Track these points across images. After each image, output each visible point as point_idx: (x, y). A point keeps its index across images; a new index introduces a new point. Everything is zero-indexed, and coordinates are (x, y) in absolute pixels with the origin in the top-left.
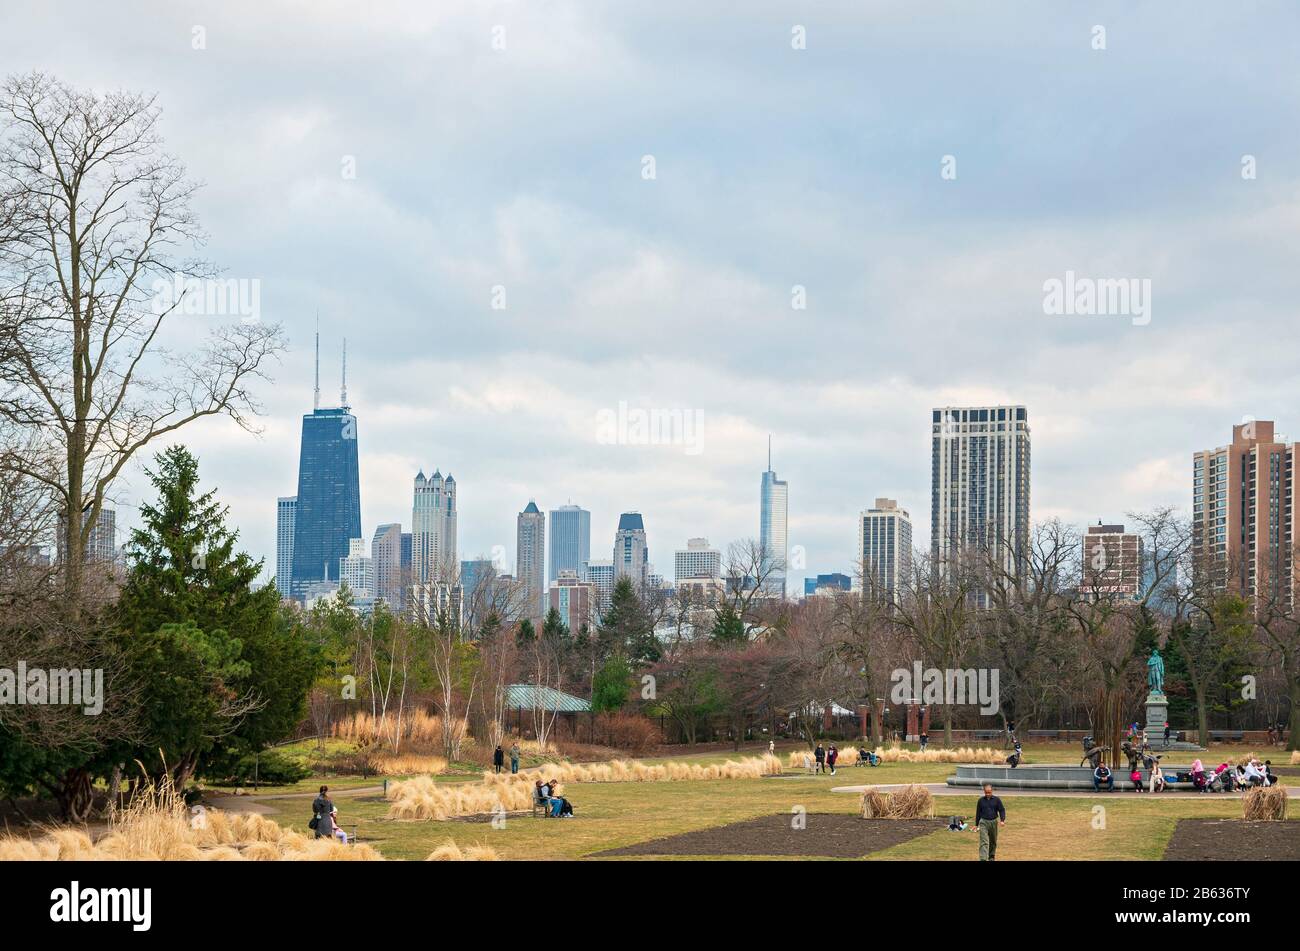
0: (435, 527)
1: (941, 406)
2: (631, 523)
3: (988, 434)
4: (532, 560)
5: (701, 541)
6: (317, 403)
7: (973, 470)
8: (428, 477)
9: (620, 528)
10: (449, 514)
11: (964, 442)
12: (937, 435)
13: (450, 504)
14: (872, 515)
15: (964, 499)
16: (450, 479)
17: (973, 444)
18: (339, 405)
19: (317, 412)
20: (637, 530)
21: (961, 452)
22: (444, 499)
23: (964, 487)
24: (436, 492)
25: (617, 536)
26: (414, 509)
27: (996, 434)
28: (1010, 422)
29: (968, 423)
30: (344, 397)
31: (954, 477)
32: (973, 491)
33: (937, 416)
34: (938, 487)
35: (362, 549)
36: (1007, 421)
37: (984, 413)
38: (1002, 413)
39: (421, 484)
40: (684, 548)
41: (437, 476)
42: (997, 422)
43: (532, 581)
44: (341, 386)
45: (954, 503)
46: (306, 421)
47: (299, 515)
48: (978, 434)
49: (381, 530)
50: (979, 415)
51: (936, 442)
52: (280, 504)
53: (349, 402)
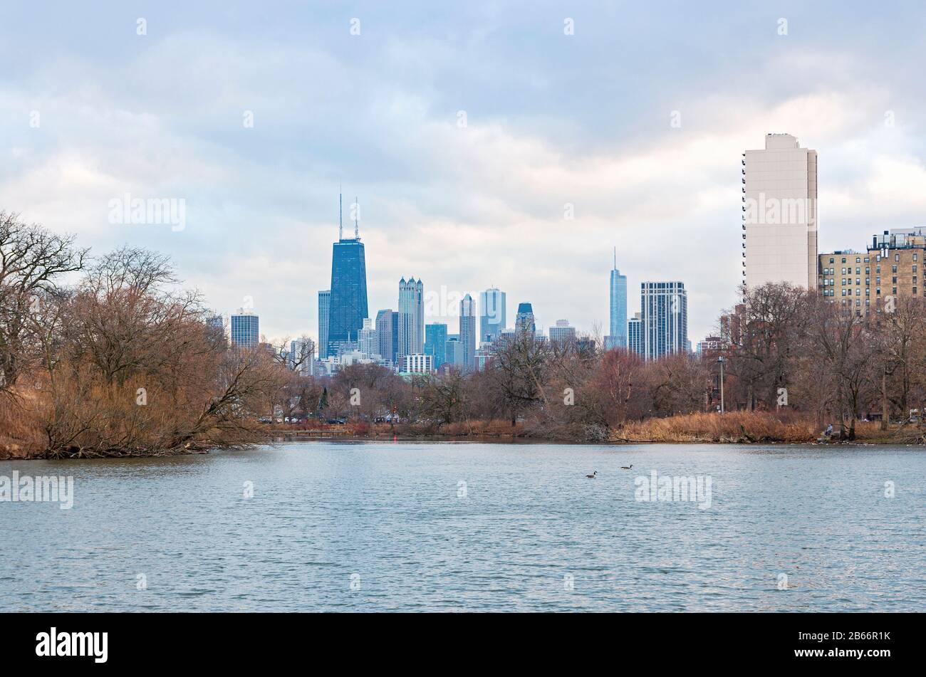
0: (411, 311)
1: (645, 281)
2: (525, 308)
3: (666, 294)
4: (468, 329)
5: (565, 322)
6: (341, 235)
7: (659, 310)
8: (407, 281)
9: (519, 312)
10: (419, 303)
11: (655, 298)
12: (643, 294)
13: (420, 297)
14: (633, 321)
15: (655, 323)
16: (419, 282)
17: (659, 299)
18: (353, 237)
19: (341, 241)
20: (529, 313)
21: (654, 302)
22: (416, 294)
23: (655, 318)
24: (412, 290)
25: (517, 316)
26: (400, 300)
27: (669, 294)
28: (676, 289)
29: (657, 289)
30: (356, 232)
31: (651, 313)
32: (659, 319)
33: (643, 286)
34: (644, 318)
35: (370, 324)
36: (674, 289)
37: (664, 284)
38: (671, 284)
39: (403, 285)
40: (555, 326)
41: (412, 280)
42: (669, 289)
43: (469, 342)
44: (355, 225)
45: (651, 325)
46: (335, 247)
47: (332, 302)
48: (661, 294)
49: (381, 313)
50: (662, 285)
51: (643, 297)
52: (320, 295)
53: (360, 235)
